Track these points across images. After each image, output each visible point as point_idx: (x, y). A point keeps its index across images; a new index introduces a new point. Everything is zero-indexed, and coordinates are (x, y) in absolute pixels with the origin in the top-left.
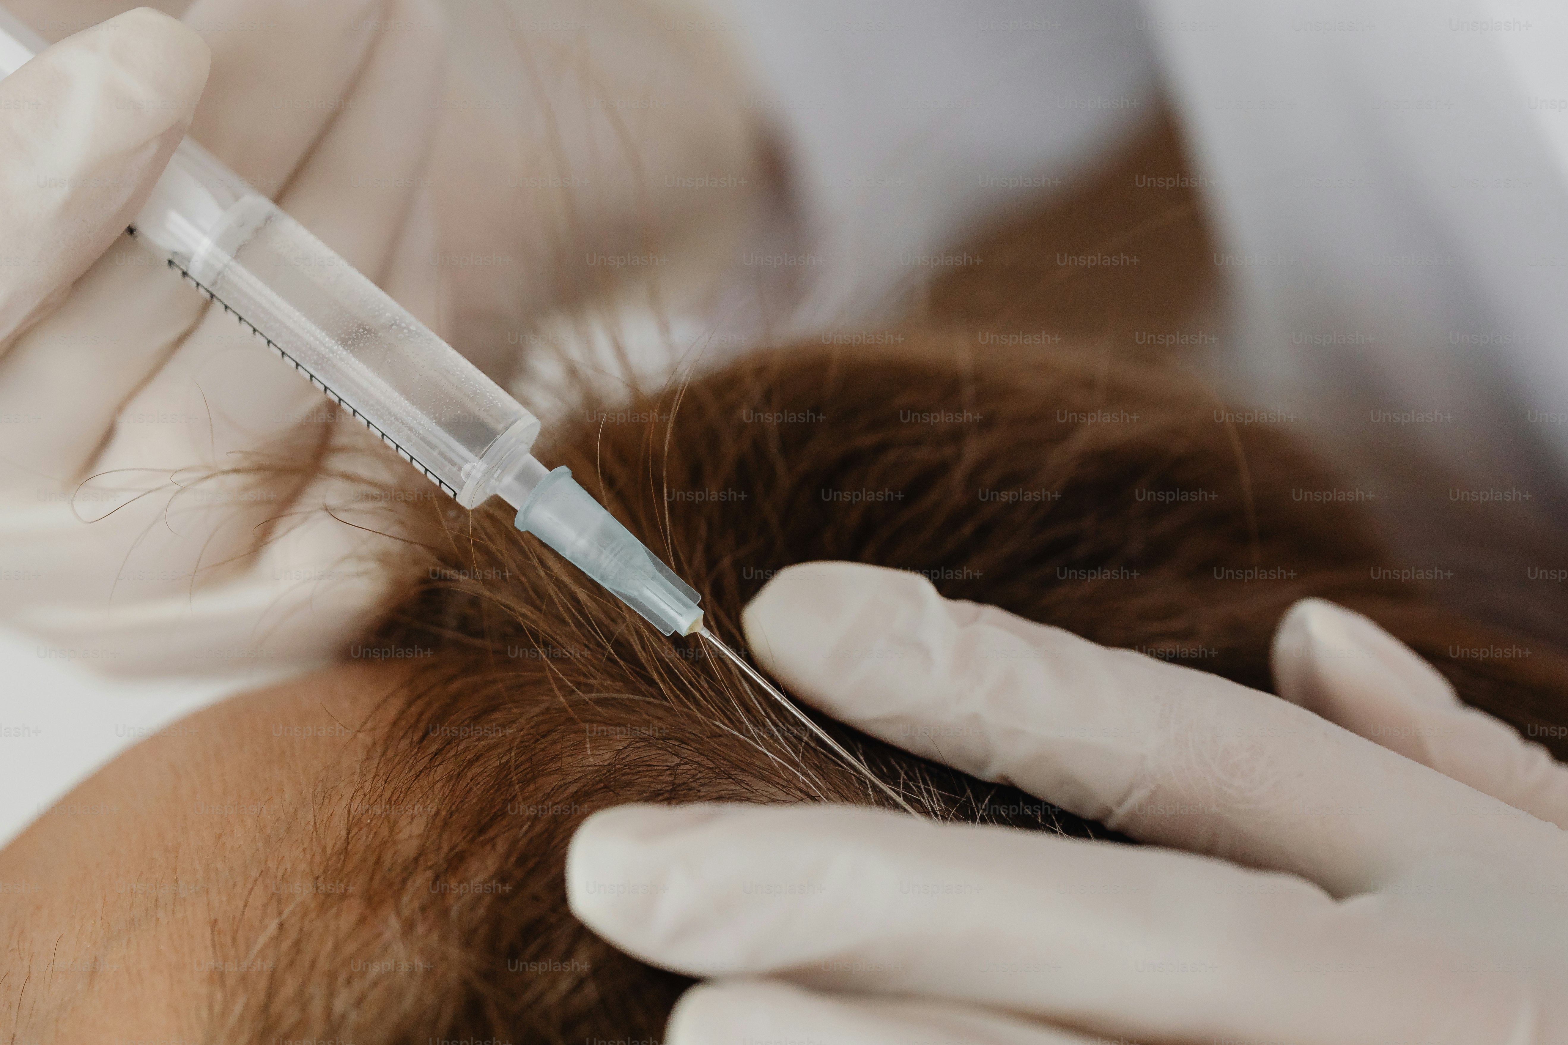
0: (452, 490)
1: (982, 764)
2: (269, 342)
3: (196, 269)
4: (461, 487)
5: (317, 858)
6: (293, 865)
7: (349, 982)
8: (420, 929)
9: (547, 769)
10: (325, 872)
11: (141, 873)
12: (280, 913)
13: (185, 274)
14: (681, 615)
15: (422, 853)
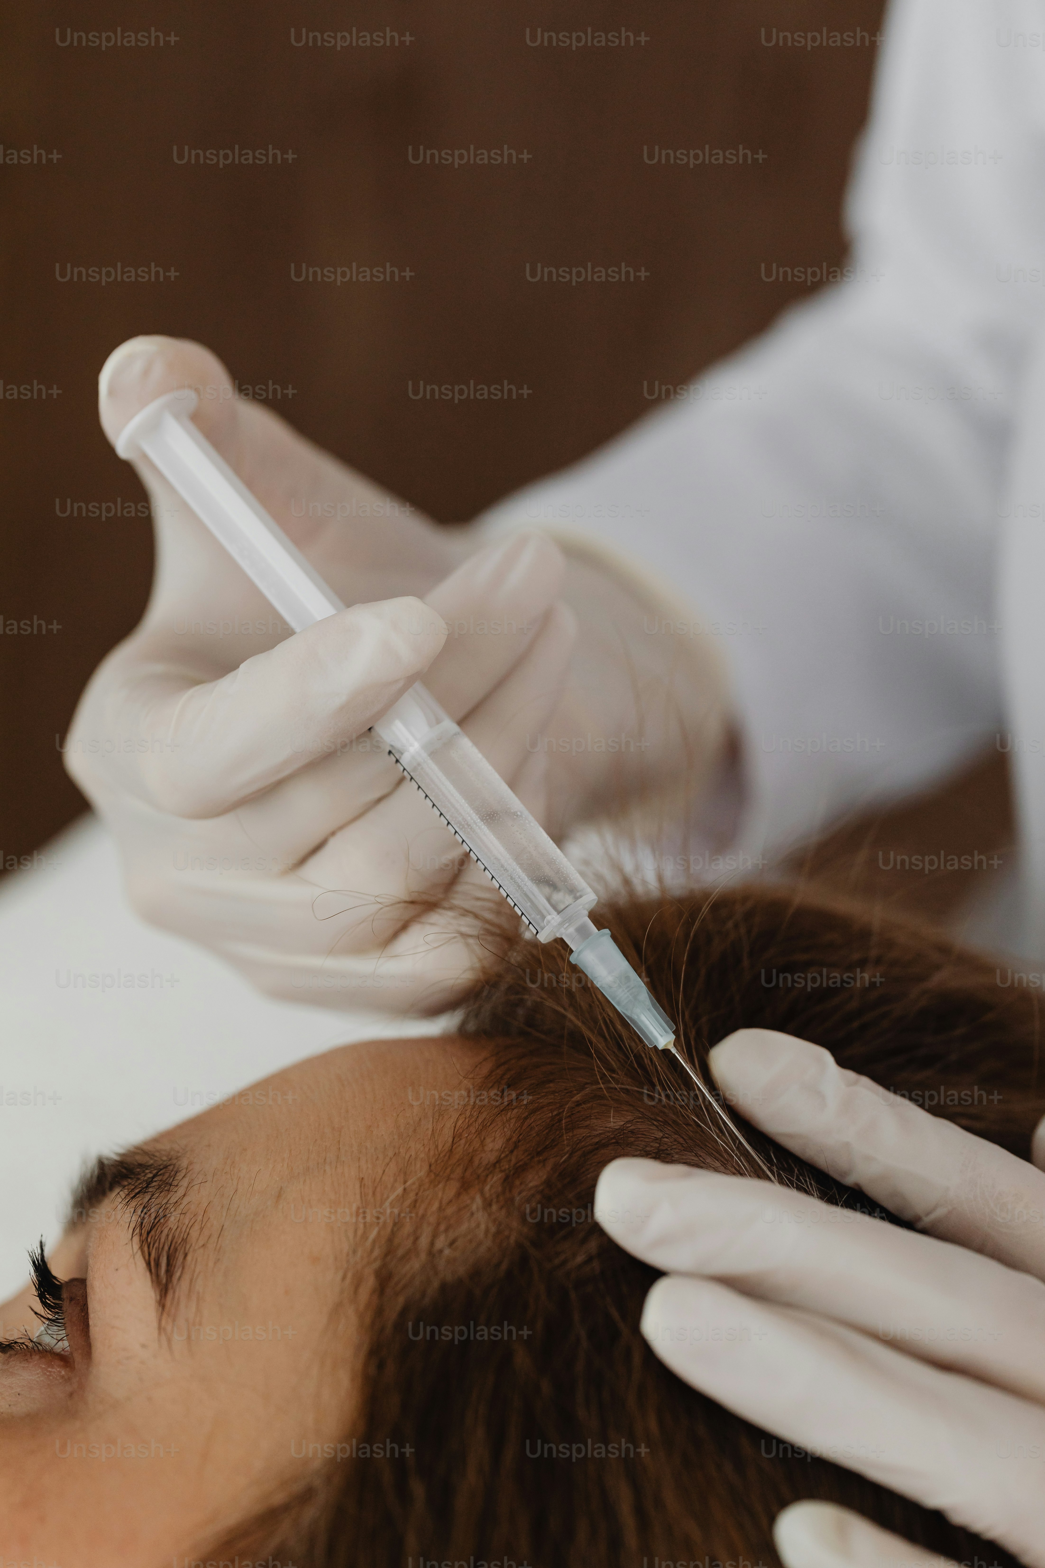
0: (536, 929)
1: (845, 1174)
2: (441, 814)
3: (405, 760)
4: (543, 929)
5: (432, 1153)
6: (416, 1153)
7: (447, 1230)
8: (495, 1207)
9: (581, 1124)
10: (436, 1161)
11: (316, 1140)
12: (405, 1182)
13: (397, 761)
14: (661, 1036)
15: (499, 1161)
